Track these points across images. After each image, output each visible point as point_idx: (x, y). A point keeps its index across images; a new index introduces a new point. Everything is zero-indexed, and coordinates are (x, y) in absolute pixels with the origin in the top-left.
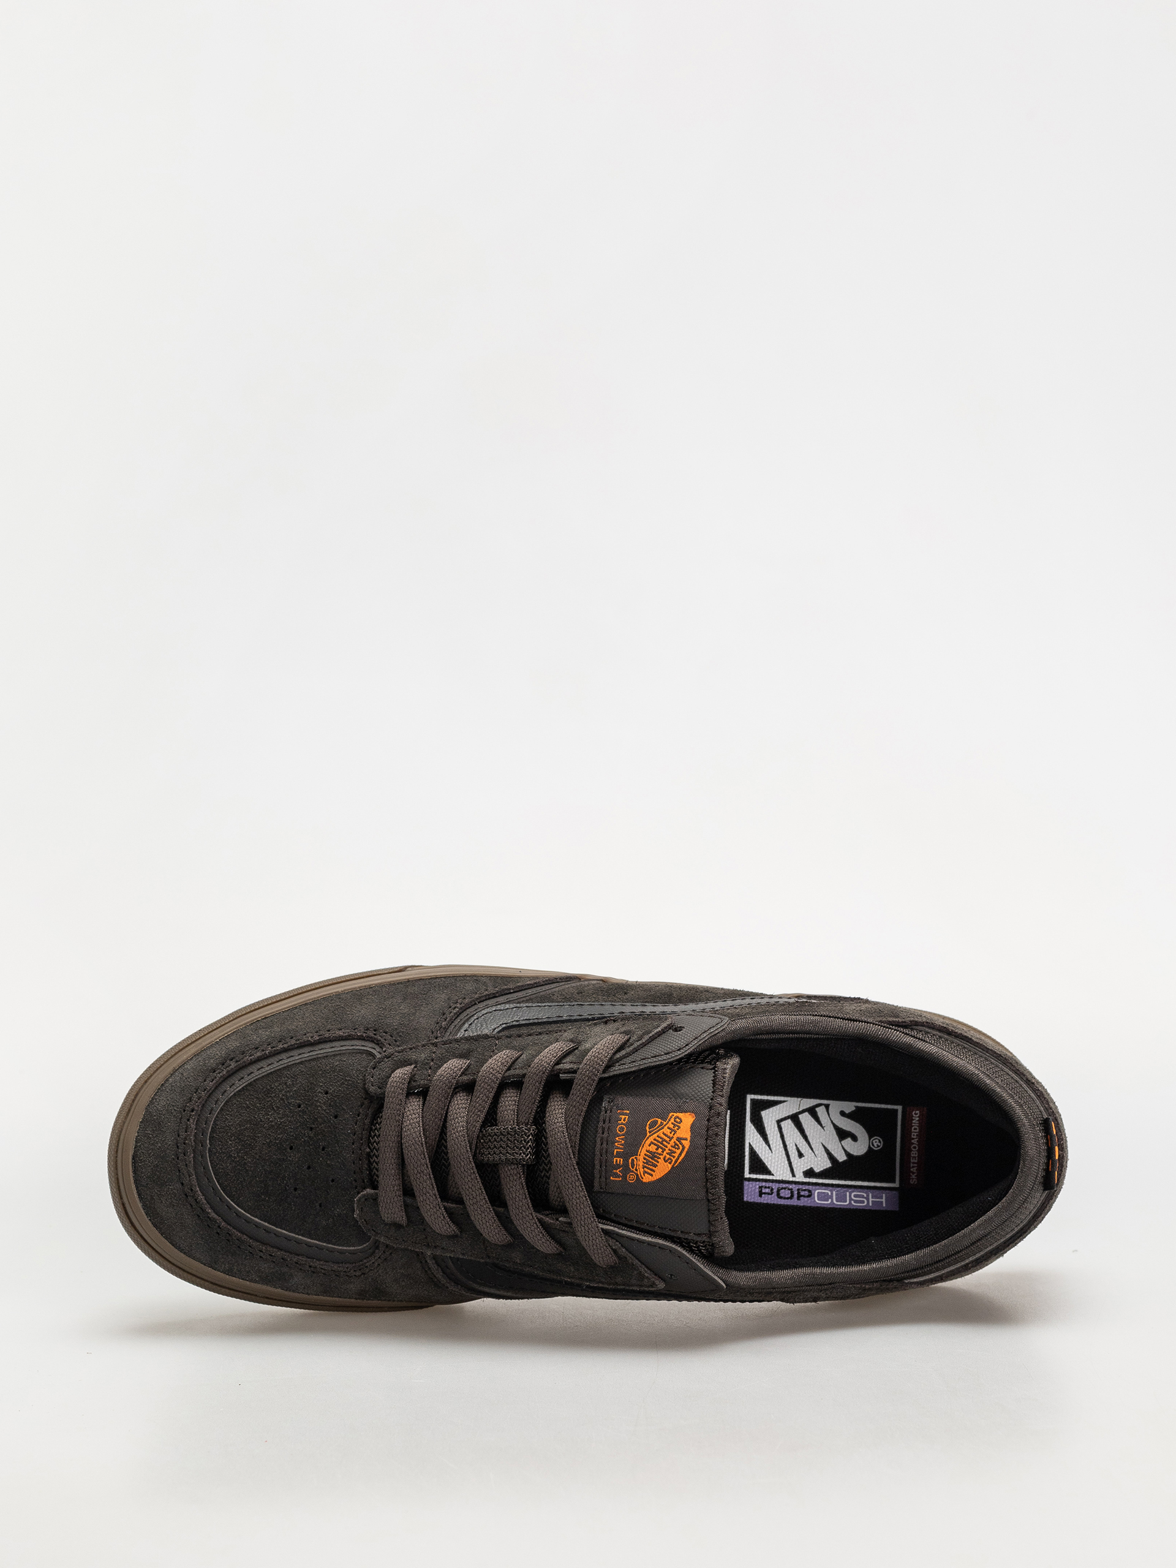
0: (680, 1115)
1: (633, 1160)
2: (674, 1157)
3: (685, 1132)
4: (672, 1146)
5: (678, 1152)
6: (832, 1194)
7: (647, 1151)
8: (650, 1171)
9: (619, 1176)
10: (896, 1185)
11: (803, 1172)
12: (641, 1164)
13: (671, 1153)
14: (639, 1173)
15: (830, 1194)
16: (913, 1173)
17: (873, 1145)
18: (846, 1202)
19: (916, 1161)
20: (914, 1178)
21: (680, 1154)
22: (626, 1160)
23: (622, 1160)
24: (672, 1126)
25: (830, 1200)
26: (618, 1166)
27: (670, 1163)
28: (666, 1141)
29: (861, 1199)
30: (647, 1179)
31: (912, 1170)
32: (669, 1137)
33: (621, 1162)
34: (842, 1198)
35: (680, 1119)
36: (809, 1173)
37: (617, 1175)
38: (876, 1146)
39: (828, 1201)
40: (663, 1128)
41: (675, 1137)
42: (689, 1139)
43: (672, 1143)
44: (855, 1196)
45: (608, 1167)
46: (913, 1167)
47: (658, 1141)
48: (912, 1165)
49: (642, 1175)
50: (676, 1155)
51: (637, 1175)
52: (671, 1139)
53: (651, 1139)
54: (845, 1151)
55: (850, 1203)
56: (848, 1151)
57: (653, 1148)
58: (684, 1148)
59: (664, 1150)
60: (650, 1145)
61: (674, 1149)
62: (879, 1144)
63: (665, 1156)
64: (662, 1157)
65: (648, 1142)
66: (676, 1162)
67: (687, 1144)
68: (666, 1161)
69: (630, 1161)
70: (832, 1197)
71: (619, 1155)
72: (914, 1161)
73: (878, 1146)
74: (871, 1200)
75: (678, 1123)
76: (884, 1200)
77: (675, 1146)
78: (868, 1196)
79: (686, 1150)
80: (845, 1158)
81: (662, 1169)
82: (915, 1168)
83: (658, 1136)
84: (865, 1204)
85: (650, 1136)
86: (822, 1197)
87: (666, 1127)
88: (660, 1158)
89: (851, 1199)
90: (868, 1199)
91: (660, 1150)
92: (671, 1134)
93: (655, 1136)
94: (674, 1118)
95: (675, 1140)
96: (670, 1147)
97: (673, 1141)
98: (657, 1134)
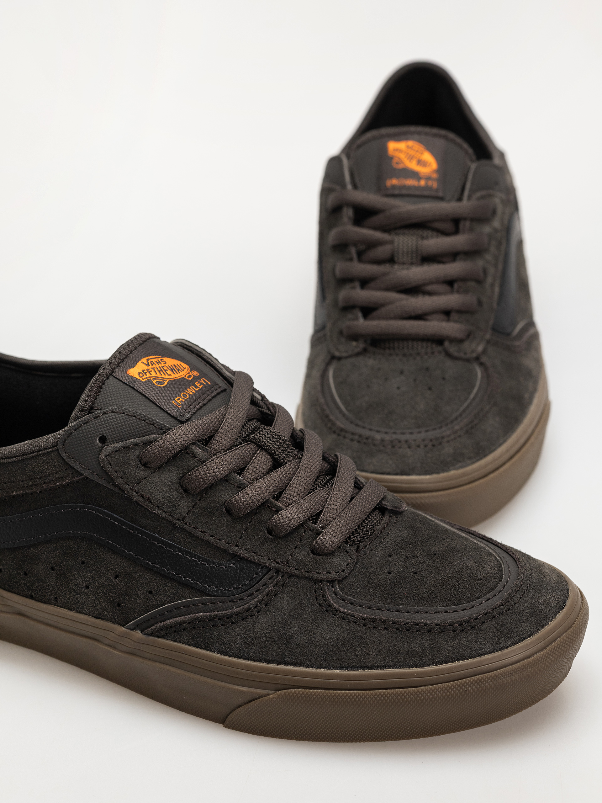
1: (188, 377)
8: (180, 366)
9: (203, 380)
12: (184, 373)
13: (159, 363)
14: (188, 371)
22: (193, 381)
23: (195, 383)
24: (147, 374)
26: (201, 383)
28: (158, 370)
30: (185, 363)
35: (139, 375)
41: (149, 368)
45: (208, 388)
47: (164, 373)
49: (186, 368)
50: (156, 360)
51: (190, 371)
52: (153, 369)
53: (167, 377)
57: (169, 372)
58: (148, 360)
59: (163, 367)
61: (155, 363)
63: (164, 364)
64: (167, 365)
68: (165, 362)
69: (190, 379)
71: (196, 387)
75: (142, 374)
77: (153, 364)
81: (170, 360)
85: (167, 379)
91: (165, 369)
92: (151, 371)
93: (163, 376)
94: (143, 378)
95: (151, 366)
96: (157, 366)
97: (153, 367)
98: (161, 376)
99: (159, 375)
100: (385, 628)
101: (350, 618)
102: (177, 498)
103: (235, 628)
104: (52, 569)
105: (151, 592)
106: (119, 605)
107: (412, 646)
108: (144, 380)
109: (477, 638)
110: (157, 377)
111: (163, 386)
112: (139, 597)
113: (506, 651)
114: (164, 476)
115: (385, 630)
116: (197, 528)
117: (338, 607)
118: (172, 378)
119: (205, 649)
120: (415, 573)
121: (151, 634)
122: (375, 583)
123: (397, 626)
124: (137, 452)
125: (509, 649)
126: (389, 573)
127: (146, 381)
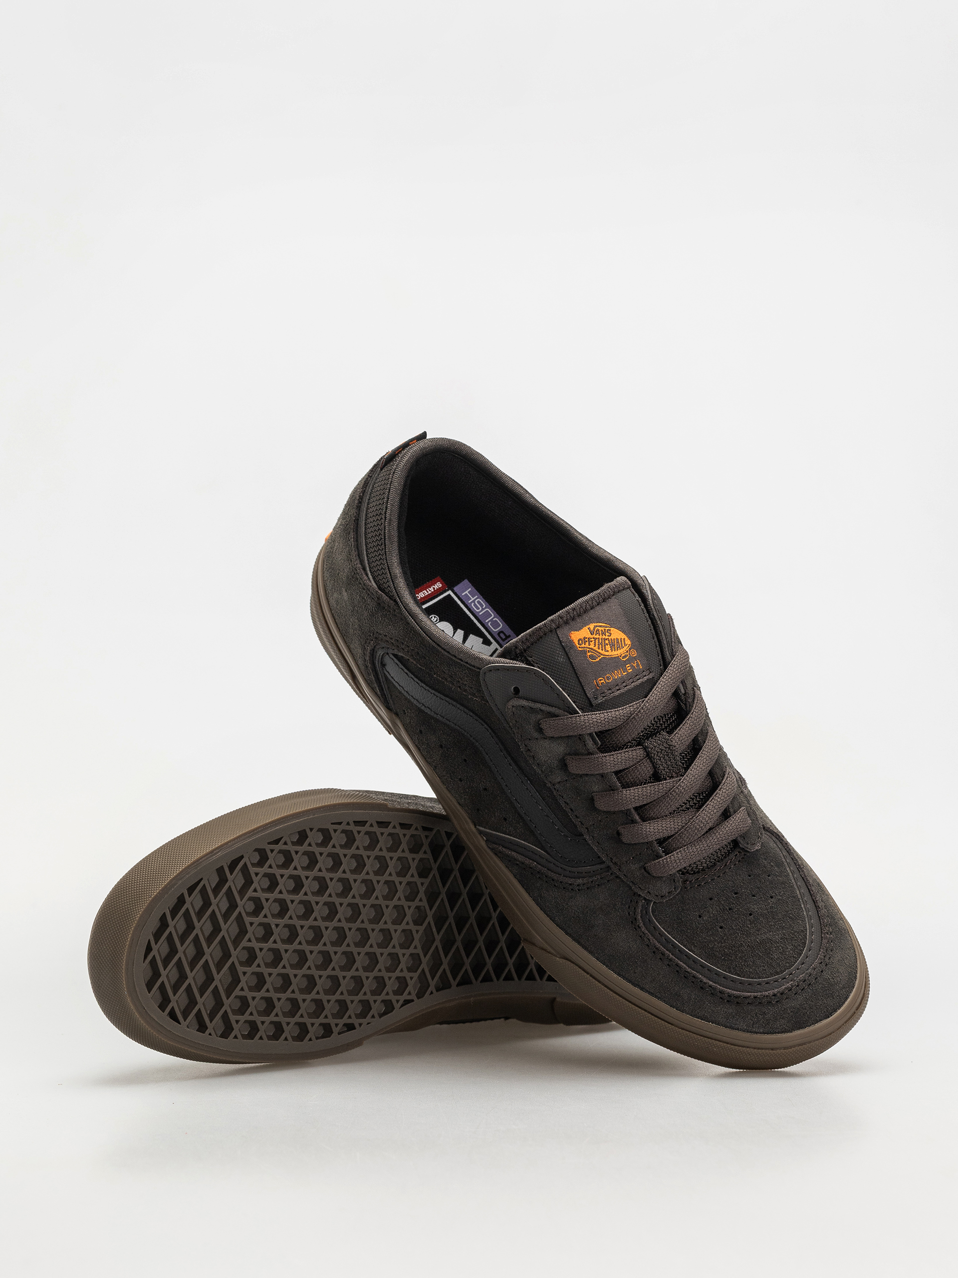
0: (577, 643)
1: (623, 658)
2: (605, 630)
3: (584, 633)
4: (599, 635)
5: (600, 628)
6: (489, 621)
7: (612, 651)
8: (623, 642)
9: (637, 663)
10: (450, 592)
11: (489, 646)
12: (622, 650)
13: (603, 634)
14: (628, 649)
15: (490, 623)
16: (434, 588)
17: (437, 620)
18: (487, 611)
19: (425, 591)
20: (438, 585)
21: (601, 626)
22: (626, 663)
23: (627, 666)
24: (587, 643)
25: (494, 620)
26: (632, 667)
27: (610, 630)
28: (599, 641)
29: (478, 605)
30: (628, 642)
31: (433, 591)
32: (595, 641)
33: (629, 665)
34: (487, 615)
35: (579, 641)
36: (487, 642)
37: (638, 665)
38: (436, 618)
39: (496, 620)
40: (591, 649)
41: (592, 636)
42: (588, 627)
43: (597, 636)
44: (478, 609)
45: (636, 674)
46: (430, 591)
47: (602, 648)
48: (430, 592)
49: (628, 645)
50: (603, 628)
51: (630, 649)
52: (595, 639)
53: (603, 652)
54: (454, 633)
55: (486, 608)
56: (453, 632)
57: (608, 648)
58: (595, 627)
59: (605, 639)
60: (608, 651)
61: (600, 632)
62: (433, 617)
63: (608, 636)
64: (610, 638)
65: (607, 653)
66: (606, 627)
67: (592, 626)
68: (611, 634)
69: (624, 659)
70: (491, 620)
71: (625, 670)
72: (426, 592)
73: (435, 617)
74: (473, 599)
75: (583, 640)
76: (467, 592)
77: (598, 632)
78: (471, 602)
79: (596, 624)
80: (459, 630)
81: (616, 634)
82: (430, 589)
83: (599, 649)
84: (478, 600)
85: (602, 655)
86: (495, 625)
87: (590, 647)
88: (611, 639)
89: (483, 609)
90: (474, 601)
91: (607, 642)
92: (592, 641)
93: (600, 651)
94: (581, 646)
95: (594, 636)
96: (601, 637)
97: (596, 637)
98: (598, 650)
99: (596, 648)
100: (668, 965)
101: (646, 939)
102: (556, 767)
103: (555, 892)
104: (441, 746)
105: (505, 819)
106: (478, 810)
107: (681, 992)
108: (580, 649)
109: (736, 1014)
110: (594, 650)
111: (594, 661)
112: (495, 816)
113: (755, 1036)
114: (552, 746)
115: (668, 966)
116: (562, 797)
117: (642, 925)
118: (607, 654)
119: (526, 890)
120: (721, 928)
121: (492, 849)
122: (682, 921)
123: (678, 969)
124: (539, 716)
125: (759, 1036)
126: (700, 916)
127: (582, 651)
